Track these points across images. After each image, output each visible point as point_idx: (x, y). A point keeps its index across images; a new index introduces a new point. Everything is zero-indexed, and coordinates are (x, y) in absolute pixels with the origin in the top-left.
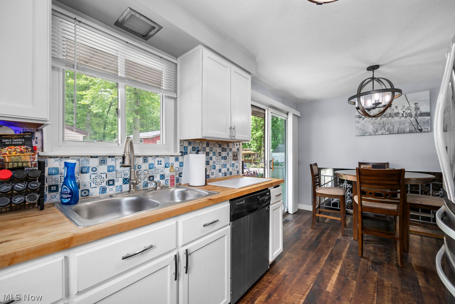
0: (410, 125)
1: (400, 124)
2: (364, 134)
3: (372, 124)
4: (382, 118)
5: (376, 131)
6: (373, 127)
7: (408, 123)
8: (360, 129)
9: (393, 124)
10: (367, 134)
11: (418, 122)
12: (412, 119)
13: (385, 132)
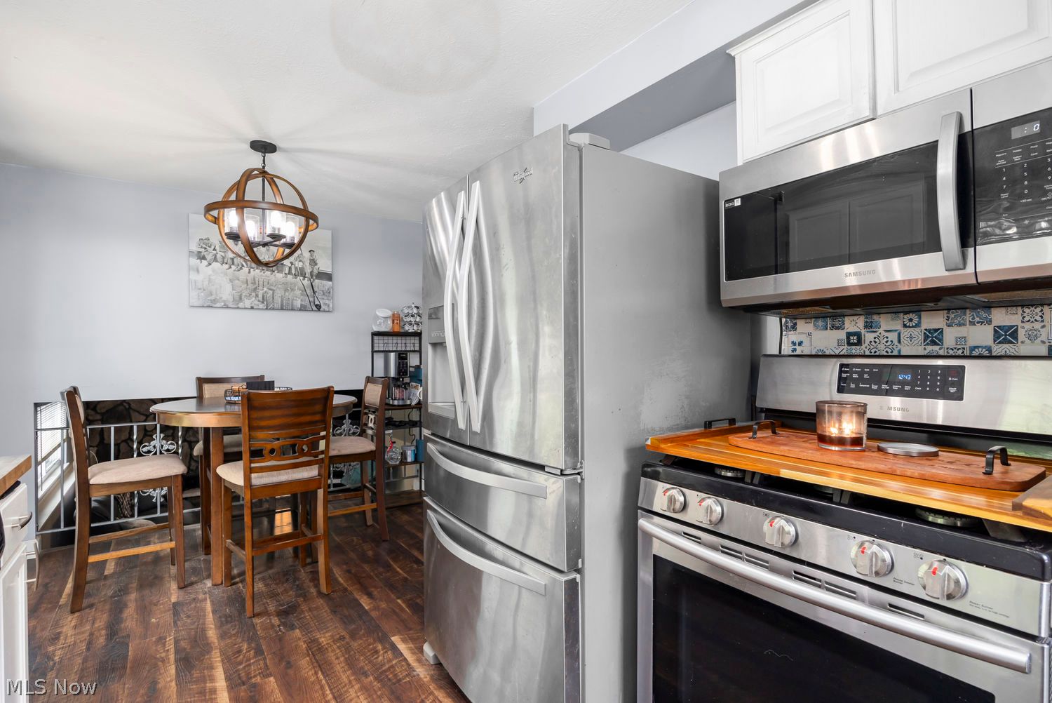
0: (302, 295)
1: (286, 290)
2: (211, 304)
3: (230, 280)
4: (252, 270)
5: (238, 299)
6: (233, 290)
7: (300, 289)
8: (200, 289)
9: (273, 288)
10: (218, 305)
11: (316, 289)
12: (306, 282)
13: (257, 302)
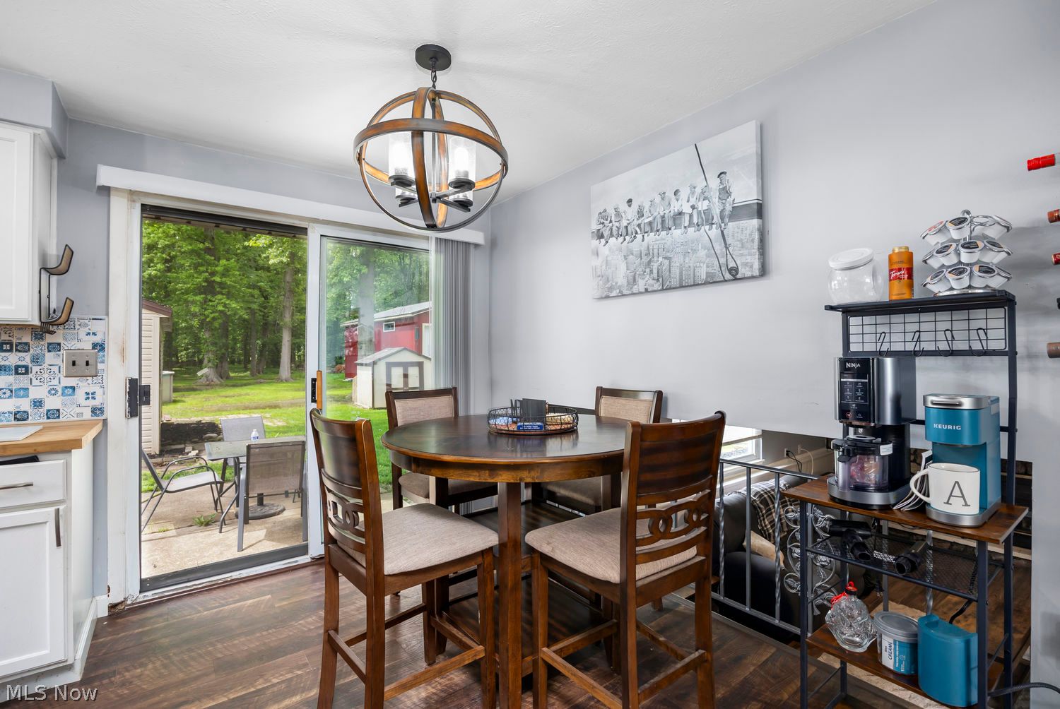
0: (708, 256)
1: (686, 254)
2: (609, 294)
3: (624, 256)
4: (646, 235)
5: (631, 281)
6: (627, 270)
7: (704, 247)
8: (599, 276)
9: (668, 254)
10: (614, 294)
13: (651, 282)
